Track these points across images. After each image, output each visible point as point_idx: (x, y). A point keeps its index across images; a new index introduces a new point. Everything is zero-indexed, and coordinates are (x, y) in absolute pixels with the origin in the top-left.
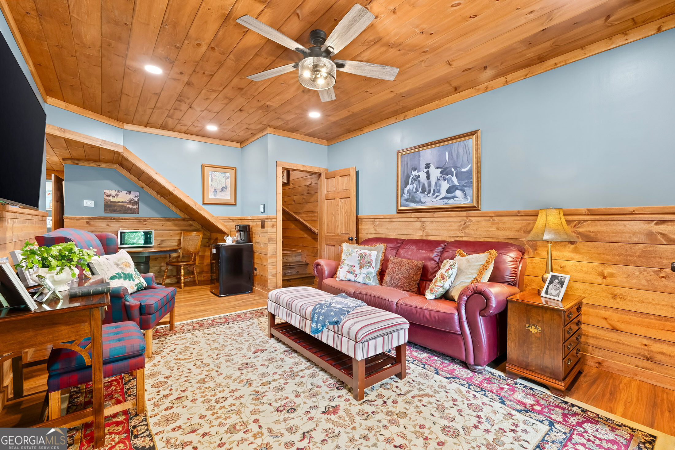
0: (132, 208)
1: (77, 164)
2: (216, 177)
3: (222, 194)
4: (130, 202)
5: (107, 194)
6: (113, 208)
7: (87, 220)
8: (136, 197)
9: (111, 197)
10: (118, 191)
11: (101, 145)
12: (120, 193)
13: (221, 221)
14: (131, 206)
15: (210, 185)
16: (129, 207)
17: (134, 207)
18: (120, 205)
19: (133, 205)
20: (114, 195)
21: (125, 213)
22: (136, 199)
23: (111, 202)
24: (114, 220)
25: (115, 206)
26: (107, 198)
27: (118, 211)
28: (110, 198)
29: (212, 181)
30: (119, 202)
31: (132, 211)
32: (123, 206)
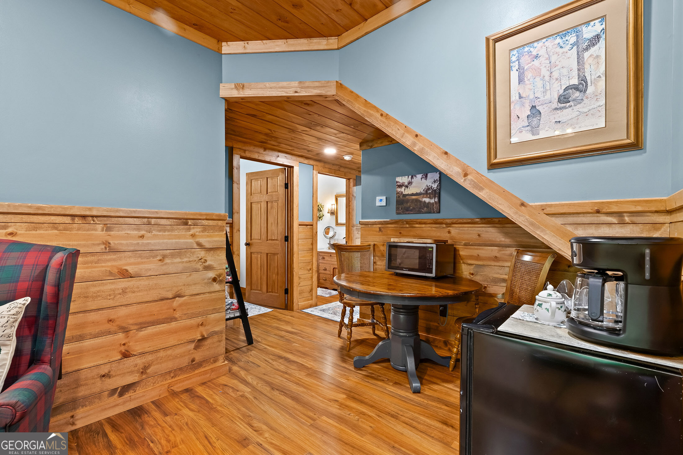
0: (429, 203)
1: (371, 147)
2: (536, 63)
3: (566, 114)
4: (428, 192)
5: (398, 184)
6: (405, 205)
7: (380, 226)
8: (435, 182)
9: (404, 187)
10: (412, 178)
11: (296, 92)
12: (415, 180)
13: (558, 221)
14: (427, 200)
15: (515, 97)
16: (425, 202)
17: (432, 201)
18: (413, 199)
19: (430, 198)
20: (406, 184)
21: (420, 212)
22: (435, 186)
23: (405, 196)
24: (407, 226)
25: (408, 201)
26: (399, 190)
27: (411, 210)
28: (402, 189)
29: (521, 81)
30: (413, 195)
31: (429, 208)
32: (417, 200)
